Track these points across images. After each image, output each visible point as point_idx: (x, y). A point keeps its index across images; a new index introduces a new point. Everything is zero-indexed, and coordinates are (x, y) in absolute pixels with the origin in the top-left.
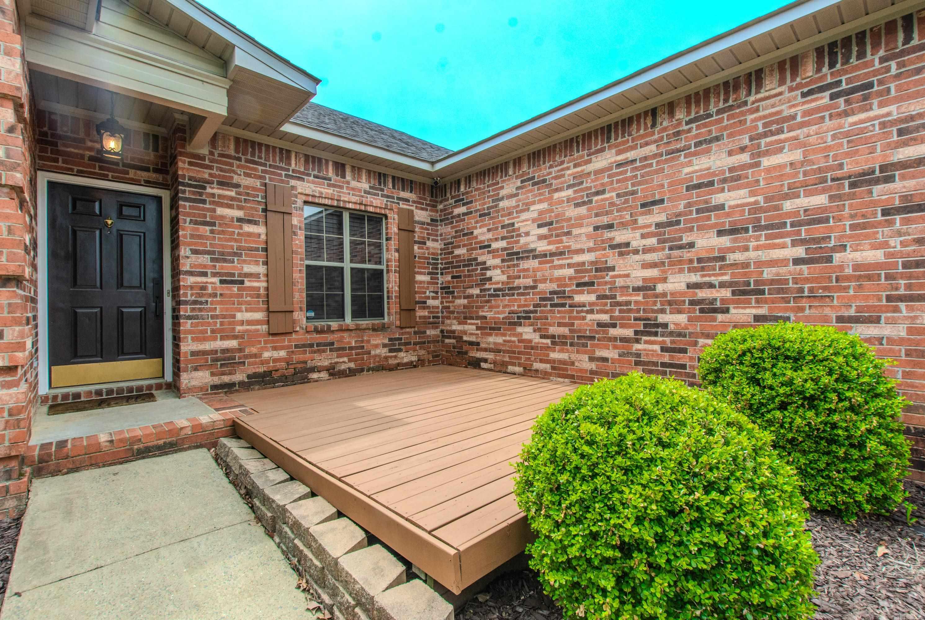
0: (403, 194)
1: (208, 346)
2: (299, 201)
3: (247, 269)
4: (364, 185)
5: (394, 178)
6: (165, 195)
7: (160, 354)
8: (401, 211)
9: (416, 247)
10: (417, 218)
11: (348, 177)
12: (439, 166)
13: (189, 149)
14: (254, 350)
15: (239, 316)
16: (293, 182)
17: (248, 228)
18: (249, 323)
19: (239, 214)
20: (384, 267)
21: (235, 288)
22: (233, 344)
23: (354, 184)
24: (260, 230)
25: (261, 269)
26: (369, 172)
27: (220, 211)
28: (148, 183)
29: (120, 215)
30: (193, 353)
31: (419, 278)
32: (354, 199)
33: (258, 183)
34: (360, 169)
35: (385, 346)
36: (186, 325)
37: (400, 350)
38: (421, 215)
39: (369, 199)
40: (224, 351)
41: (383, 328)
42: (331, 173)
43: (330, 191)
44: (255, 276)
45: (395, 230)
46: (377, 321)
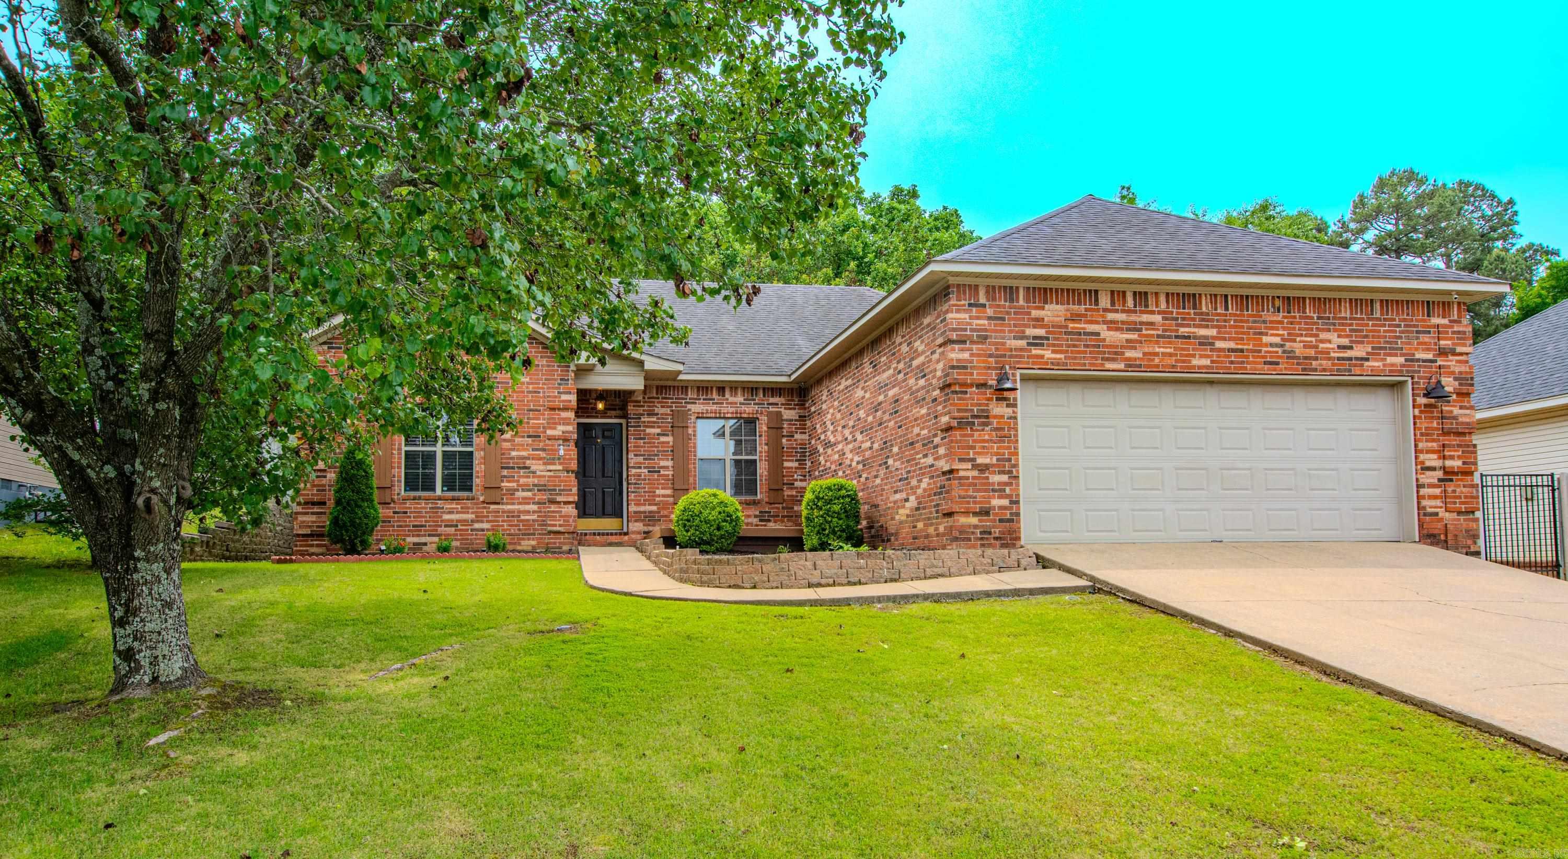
0: (772, 400)
1: (642, 509)
2: (693, 418)
3: (662, 463)
4: (740, 399)
5: (764, 389)
6: (623, 421)
7: (622, 517)
8: (769, 414)
9: (784, 440)
10: (785, 417)
11: (727, 395)
12: (793, 377)
13: (634, 398)
14: (666, 513)
15: (658, 492)
16: (689, 406)
17: (663, 439)
18: (664, 496)
19: (658, 431)
20: (757, 458)
21: (656, 475)
22: (654, 508)
23: (731, 399)
24: (670, 439)
25: (670, 463)
26: (744, 389)
27: (648, 430)
28: (616, 417)
29: (604, 437)
30: (635, 512)
31: (786, 464)
32: (731, 410)
33: (668, 411)
34: (736, 388)
35: (756, 516)
36: (632, 496)
37: (769, 521)
38: (789, 414)
39: (744, 408)
40: (650, 512)
41: (755, 503)
42: (715, 396)
43: (714, 407)
44: (666, 468)
45: (765, 428)
46: (752, 498)
